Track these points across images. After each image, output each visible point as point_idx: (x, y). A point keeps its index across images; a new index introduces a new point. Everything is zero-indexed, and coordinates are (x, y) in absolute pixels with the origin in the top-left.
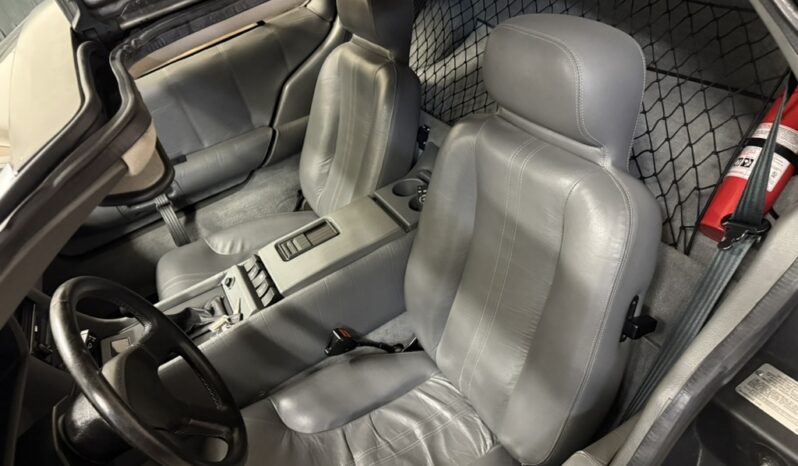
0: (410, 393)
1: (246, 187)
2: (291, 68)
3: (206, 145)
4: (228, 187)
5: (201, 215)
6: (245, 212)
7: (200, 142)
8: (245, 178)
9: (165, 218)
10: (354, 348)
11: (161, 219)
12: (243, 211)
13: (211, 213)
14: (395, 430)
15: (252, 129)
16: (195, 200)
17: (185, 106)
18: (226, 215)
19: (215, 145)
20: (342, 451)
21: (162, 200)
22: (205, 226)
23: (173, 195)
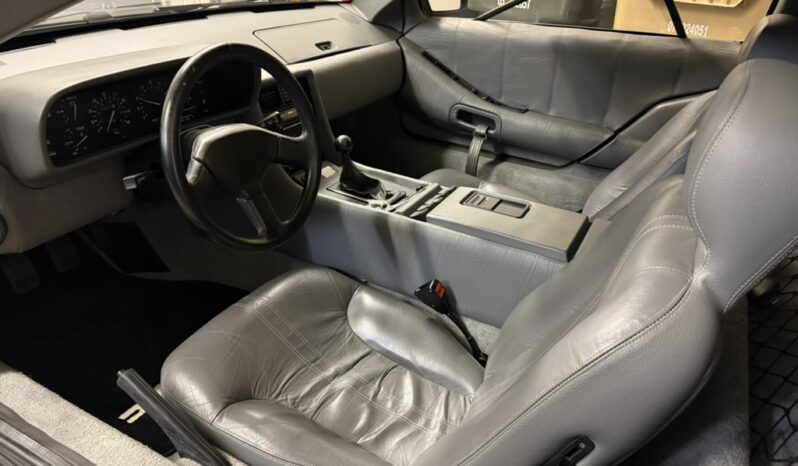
0: (440, 387)
1: (558, 171)
2: (677, 92)
3: (551, 113)
4: (544, 161)
5: (504, 166)
6: (535, 188)
7: (549, 107)
8: (563, 164)
9: (472, 148)
10: (442, 313)
11: (468, 148)
12: (534, 186)
13: (511, 169)
14: (394, 391)
15: (599, 127)
16: (511, 152)
17: (558, 71)
18: (519, 179)
19: (558, 118)
20: (349, 360)
21: (481, 129)
22: (498, 175)
23: (491, 132)
